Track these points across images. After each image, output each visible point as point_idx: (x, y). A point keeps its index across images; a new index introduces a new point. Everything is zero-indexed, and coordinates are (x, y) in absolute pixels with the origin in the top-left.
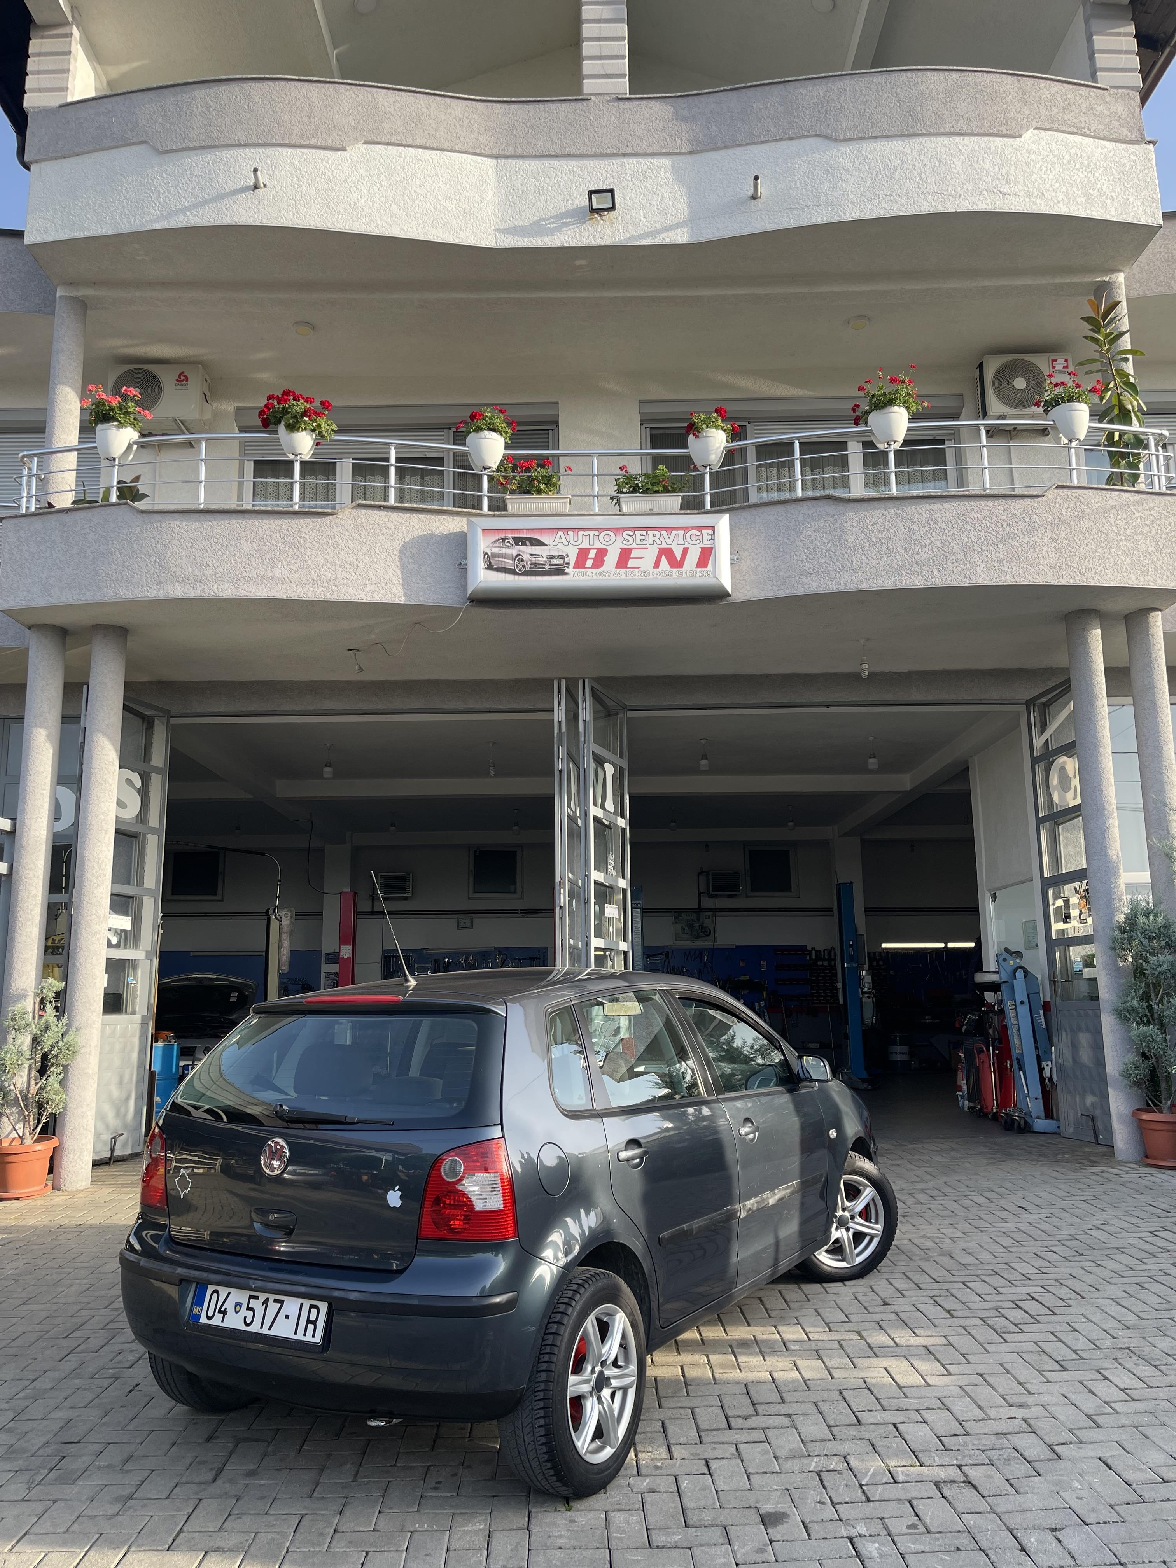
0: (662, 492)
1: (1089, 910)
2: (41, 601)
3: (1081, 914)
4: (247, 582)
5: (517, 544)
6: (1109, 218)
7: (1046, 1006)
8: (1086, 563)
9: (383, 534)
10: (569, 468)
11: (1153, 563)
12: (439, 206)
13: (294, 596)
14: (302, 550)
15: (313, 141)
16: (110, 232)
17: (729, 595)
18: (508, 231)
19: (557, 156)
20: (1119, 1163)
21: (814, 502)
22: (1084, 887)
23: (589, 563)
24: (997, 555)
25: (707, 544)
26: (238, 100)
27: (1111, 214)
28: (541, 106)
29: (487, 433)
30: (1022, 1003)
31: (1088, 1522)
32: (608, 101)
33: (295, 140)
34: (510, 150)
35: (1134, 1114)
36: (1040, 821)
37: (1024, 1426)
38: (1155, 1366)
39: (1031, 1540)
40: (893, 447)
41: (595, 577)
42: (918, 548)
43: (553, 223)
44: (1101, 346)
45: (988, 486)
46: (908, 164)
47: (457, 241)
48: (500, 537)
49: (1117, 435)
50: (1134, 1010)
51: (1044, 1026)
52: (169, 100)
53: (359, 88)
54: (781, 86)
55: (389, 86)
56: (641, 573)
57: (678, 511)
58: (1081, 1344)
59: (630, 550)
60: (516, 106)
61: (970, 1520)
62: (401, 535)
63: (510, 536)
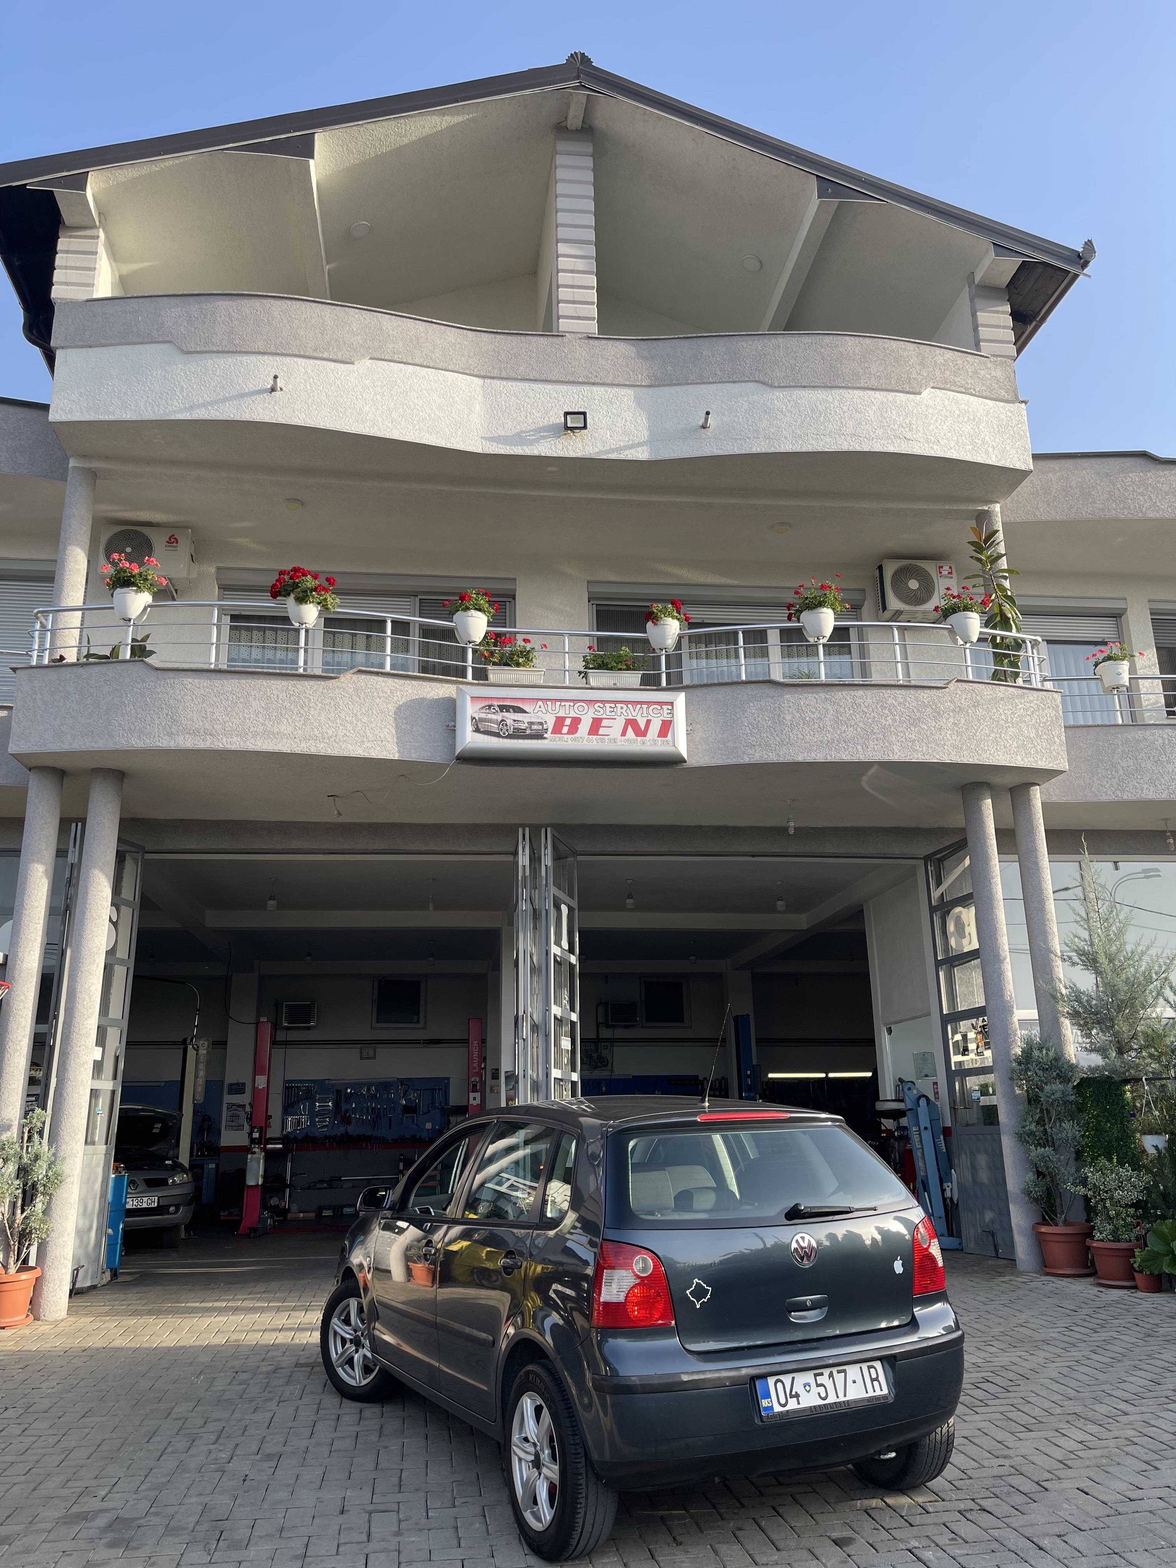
0: (624, 670)
1: (986, 1044)
2: (54, 747)
3: (978, 1047)
4: (254, 736)
5: (502, 711)
6: (990, 463)
7: (947, 1132)
8: (982, 746)
9: (380, 698)
10: (545, 646)
11: (1035, 747)
12: (433, 415)
13: (298, 750)
14: (306, 709)
15: (326, 355)
16: (134, 418)
17: (685, 762)
18: (492, 439)
19: (536, 380)
20: (1021, 1274)
21: (756, 685)
22: (980, 1023)
23: (565, 730)
24: (910, 736)
25: (667, 717)
26: (258, 313)
27: (992, 459)
28: (523, 338)
29: (473, 612)
30: (926, 1128)
31: (1083, 1529)
32: (580, 339)
33: (310, 352)
34: (496, 373)
35: (1033, 1226)
36: (938, 964)
37: (1012, 1470)
38: (1100, 1425)
39: (1045, 1543)
40: (821, 641)
41: (570, 742)
42: (844, 728)
43: (533, 435)
44: (983, 565)
45: (901, 677)
46: (831, 410)
47: (449, 446)
48: (487, 704)
49: (998, 638)
50: (1032, 1134)
51: (944, 1150)
52: (194, 307)
53: (367, 312)
54: (726, 338)
55: (392, 312)
56: (610, 740)
57: (638, 687)
58: (1037, 1412)
59: (601, 720)
60: (502, 336)
61: (995, 1533)
62: (396, 698)
63: (496, 703)
